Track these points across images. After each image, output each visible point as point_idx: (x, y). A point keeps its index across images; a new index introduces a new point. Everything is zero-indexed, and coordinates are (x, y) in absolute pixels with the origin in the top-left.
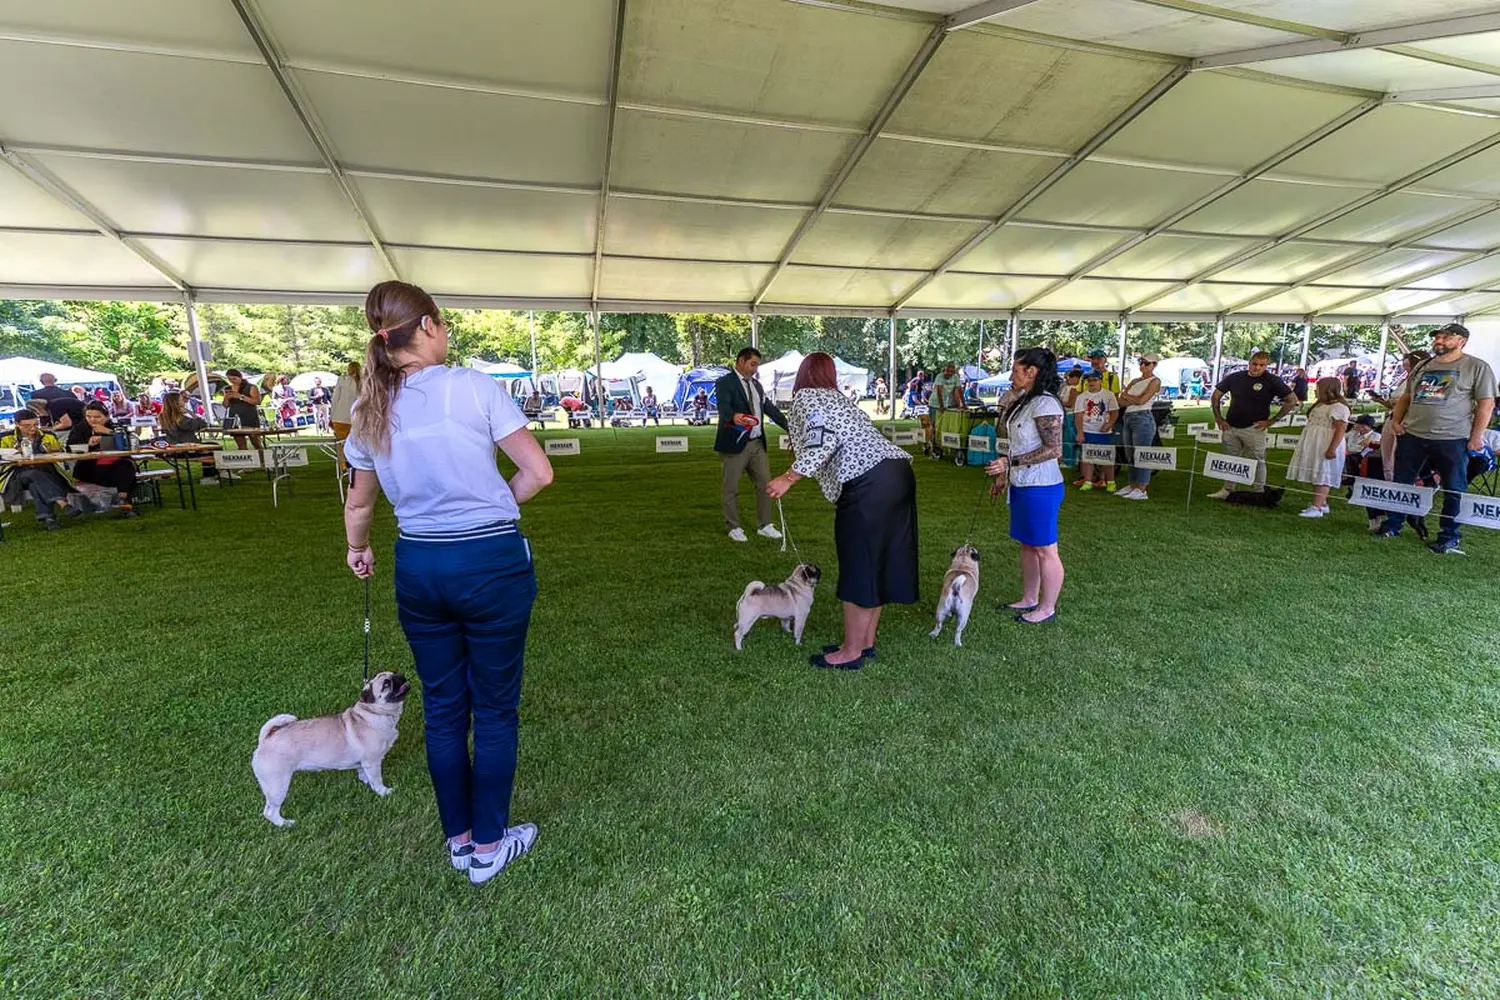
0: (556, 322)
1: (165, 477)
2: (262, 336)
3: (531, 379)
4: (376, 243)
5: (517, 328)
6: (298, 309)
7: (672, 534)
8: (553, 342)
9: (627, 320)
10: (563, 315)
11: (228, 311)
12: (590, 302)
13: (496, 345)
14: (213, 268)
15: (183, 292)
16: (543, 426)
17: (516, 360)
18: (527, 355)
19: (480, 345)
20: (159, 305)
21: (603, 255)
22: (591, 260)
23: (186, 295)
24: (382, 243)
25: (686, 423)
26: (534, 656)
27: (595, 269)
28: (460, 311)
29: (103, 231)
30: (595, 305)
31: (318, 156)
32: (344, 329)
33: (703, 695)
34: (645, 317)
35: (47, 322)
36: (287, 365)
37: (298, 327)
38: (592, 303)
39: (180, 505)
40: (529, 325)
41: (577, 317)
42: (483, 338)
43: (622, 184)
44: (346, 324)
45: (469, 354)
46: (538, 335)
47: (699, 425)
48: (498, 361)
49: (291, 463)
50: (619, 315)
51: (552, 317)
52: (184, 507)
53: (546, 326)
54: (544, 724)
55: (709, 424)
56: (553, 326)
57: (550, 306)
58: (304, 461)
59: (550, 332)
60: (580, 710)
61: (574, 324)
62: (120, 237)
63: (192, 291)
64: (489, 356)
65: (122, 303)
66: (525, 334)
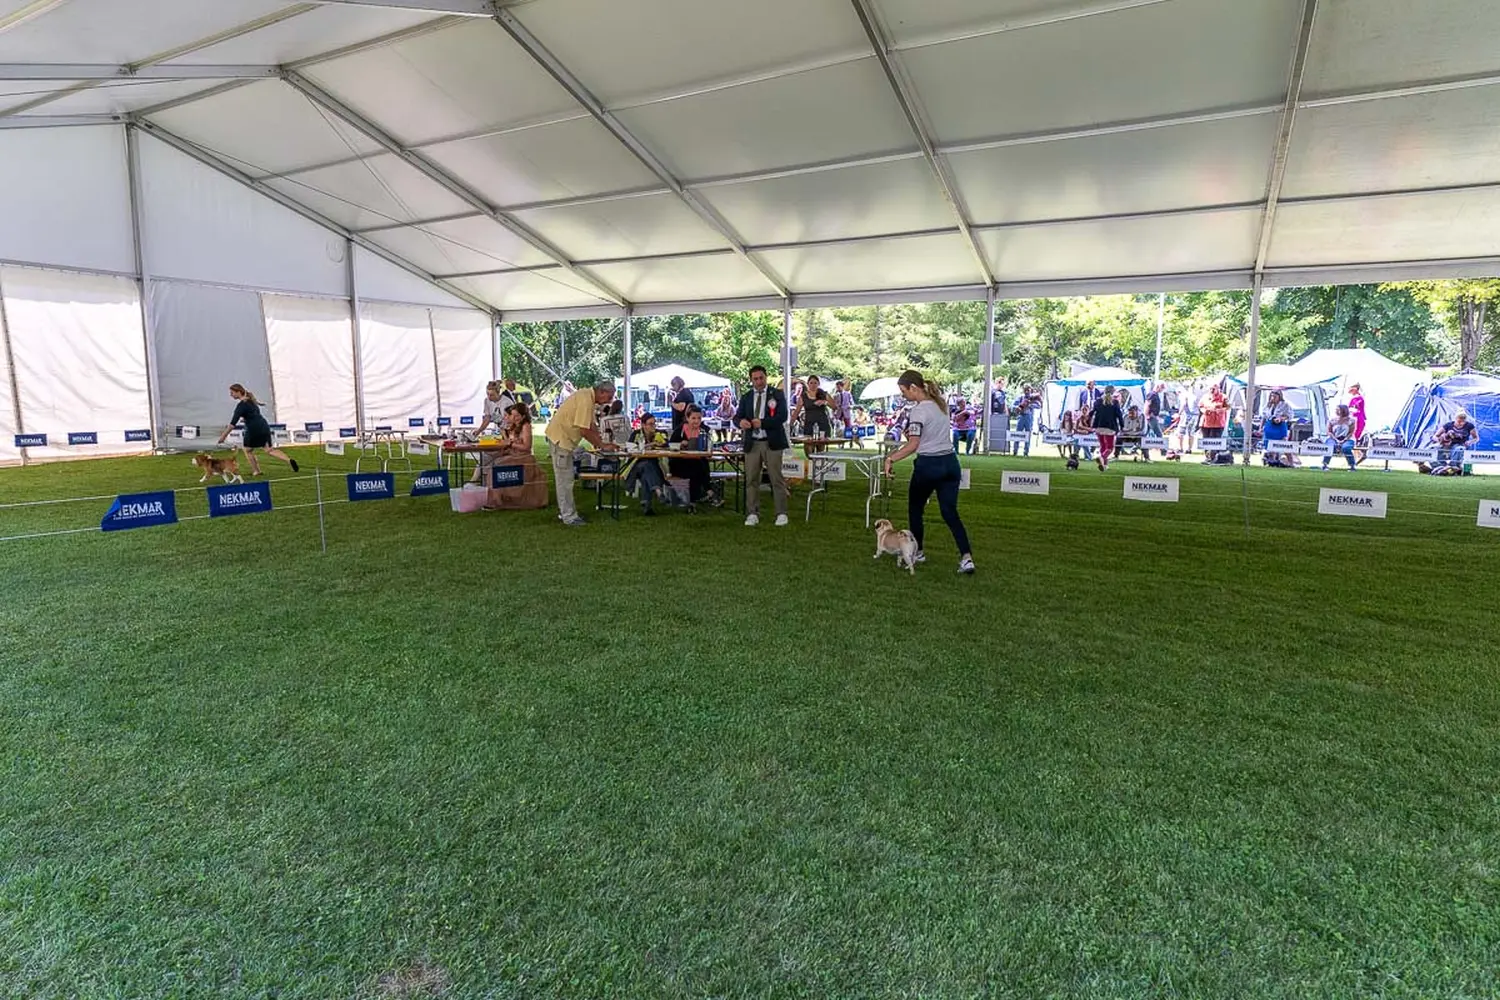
0: (1201, 307)
1: (729, 479)
2: (850, 339)
3: (1143, 390)
4: (963, 228)
5: (1139, 318)
6: (886, 309)
7: (1293, 652)
8: (1190, 336)
9: (1325, 299)
10: (1212, 296)
11: (826, 315)
12: (1252, 274)
13: (1105, 342)
14: (811, 275)
15: (785, 299)
16: (1147, 456)
17: (1133, 363)
18: (1151, 355)
19: (1082, 342)
20: (775, 313)
21: (1279, 201)
22: (1258, 211)
23: (787, 301)
24: (971, 227)
25: (1416, 468)
26: (989, 769)
27: (1263, 223)
28: (1064, 299)
29: (735, 248)
30: (1258, 278)
31: (913, 139)
32: (927, 329)
33: (1226, 932)
34: (1363, 292)
35: (698, 332)
36: (867, 371)
37: (886, 328)
38: (1253, 276)
39: (734, 507)
40: (1157, 314)
41: (1236, 297)
42: (1089, 333)
43: (1325, 86)
44: (930, 323)
45: (1070, 354)
46: (1168, 327)
47: (1445, 474)
48: (1108, 363)
49: (830, 477)
50: (1314, 290)
51: (1197, 297)
52: (737, 511)
53: (1183, 313)
54: (961, 864)
55: (1467, 474)
56: (1194, 313)
57: (1192, 283)
58: (842, 476)
59: (1188, 322)
60: (1017, 867)
61: (1229, 308)
62: (746, 252)
63: (792, 298)
64: (1095, 357)
65: (749, 312)
66: (1150, 325)
